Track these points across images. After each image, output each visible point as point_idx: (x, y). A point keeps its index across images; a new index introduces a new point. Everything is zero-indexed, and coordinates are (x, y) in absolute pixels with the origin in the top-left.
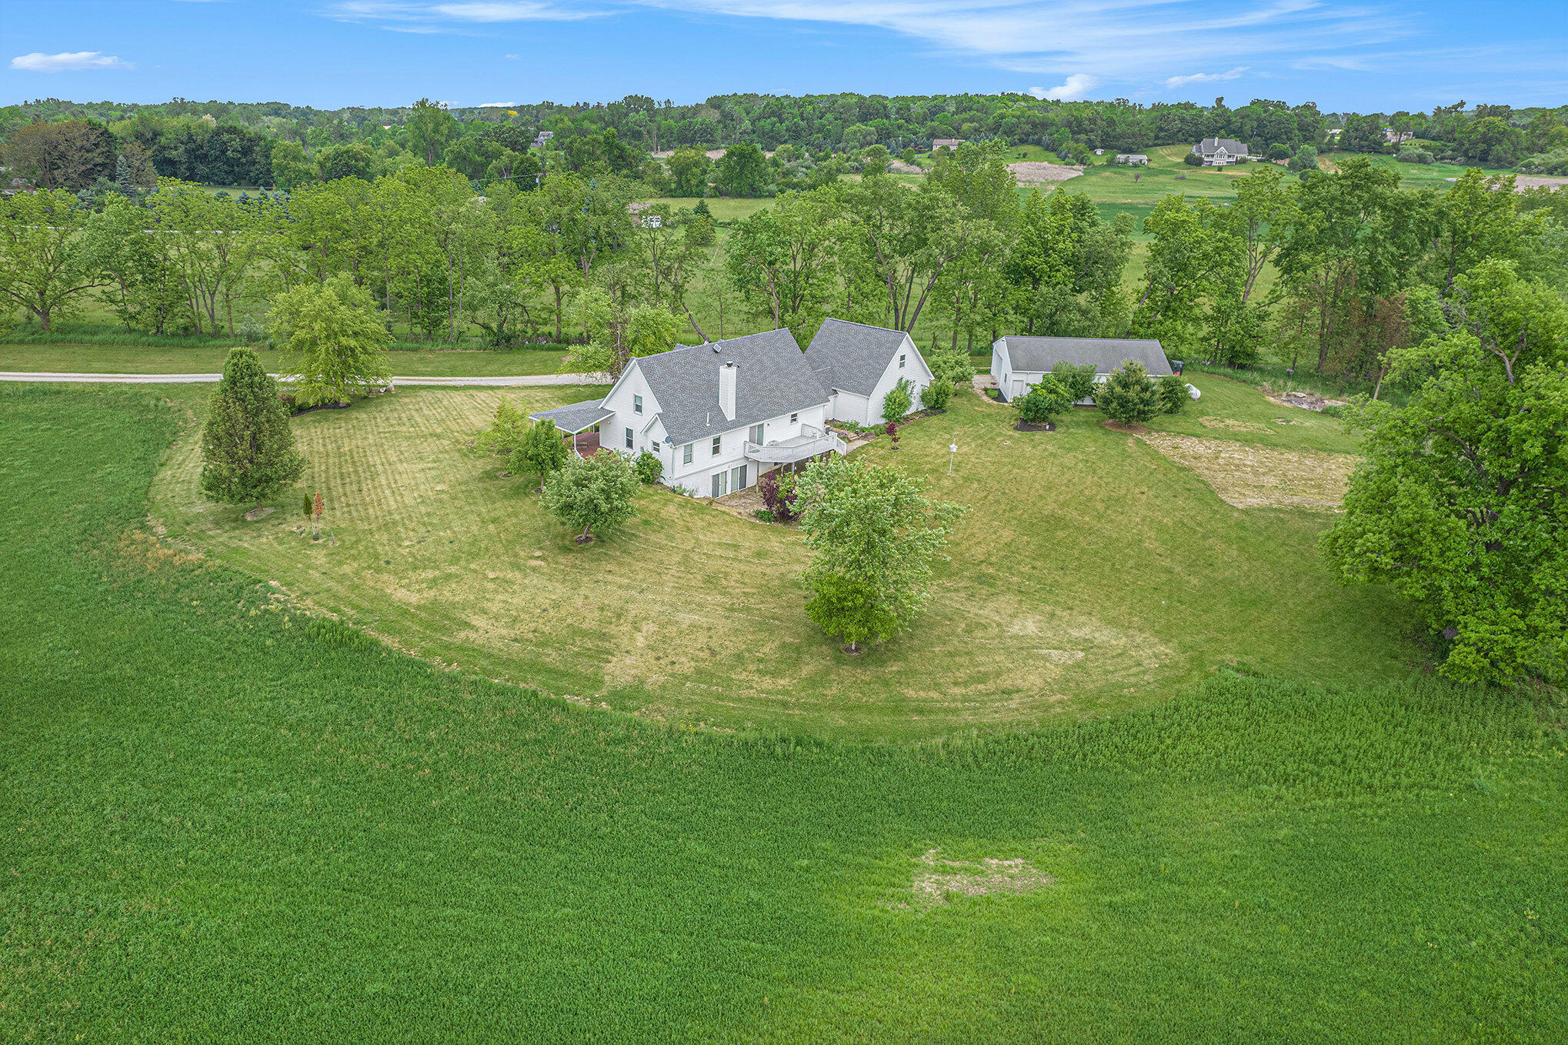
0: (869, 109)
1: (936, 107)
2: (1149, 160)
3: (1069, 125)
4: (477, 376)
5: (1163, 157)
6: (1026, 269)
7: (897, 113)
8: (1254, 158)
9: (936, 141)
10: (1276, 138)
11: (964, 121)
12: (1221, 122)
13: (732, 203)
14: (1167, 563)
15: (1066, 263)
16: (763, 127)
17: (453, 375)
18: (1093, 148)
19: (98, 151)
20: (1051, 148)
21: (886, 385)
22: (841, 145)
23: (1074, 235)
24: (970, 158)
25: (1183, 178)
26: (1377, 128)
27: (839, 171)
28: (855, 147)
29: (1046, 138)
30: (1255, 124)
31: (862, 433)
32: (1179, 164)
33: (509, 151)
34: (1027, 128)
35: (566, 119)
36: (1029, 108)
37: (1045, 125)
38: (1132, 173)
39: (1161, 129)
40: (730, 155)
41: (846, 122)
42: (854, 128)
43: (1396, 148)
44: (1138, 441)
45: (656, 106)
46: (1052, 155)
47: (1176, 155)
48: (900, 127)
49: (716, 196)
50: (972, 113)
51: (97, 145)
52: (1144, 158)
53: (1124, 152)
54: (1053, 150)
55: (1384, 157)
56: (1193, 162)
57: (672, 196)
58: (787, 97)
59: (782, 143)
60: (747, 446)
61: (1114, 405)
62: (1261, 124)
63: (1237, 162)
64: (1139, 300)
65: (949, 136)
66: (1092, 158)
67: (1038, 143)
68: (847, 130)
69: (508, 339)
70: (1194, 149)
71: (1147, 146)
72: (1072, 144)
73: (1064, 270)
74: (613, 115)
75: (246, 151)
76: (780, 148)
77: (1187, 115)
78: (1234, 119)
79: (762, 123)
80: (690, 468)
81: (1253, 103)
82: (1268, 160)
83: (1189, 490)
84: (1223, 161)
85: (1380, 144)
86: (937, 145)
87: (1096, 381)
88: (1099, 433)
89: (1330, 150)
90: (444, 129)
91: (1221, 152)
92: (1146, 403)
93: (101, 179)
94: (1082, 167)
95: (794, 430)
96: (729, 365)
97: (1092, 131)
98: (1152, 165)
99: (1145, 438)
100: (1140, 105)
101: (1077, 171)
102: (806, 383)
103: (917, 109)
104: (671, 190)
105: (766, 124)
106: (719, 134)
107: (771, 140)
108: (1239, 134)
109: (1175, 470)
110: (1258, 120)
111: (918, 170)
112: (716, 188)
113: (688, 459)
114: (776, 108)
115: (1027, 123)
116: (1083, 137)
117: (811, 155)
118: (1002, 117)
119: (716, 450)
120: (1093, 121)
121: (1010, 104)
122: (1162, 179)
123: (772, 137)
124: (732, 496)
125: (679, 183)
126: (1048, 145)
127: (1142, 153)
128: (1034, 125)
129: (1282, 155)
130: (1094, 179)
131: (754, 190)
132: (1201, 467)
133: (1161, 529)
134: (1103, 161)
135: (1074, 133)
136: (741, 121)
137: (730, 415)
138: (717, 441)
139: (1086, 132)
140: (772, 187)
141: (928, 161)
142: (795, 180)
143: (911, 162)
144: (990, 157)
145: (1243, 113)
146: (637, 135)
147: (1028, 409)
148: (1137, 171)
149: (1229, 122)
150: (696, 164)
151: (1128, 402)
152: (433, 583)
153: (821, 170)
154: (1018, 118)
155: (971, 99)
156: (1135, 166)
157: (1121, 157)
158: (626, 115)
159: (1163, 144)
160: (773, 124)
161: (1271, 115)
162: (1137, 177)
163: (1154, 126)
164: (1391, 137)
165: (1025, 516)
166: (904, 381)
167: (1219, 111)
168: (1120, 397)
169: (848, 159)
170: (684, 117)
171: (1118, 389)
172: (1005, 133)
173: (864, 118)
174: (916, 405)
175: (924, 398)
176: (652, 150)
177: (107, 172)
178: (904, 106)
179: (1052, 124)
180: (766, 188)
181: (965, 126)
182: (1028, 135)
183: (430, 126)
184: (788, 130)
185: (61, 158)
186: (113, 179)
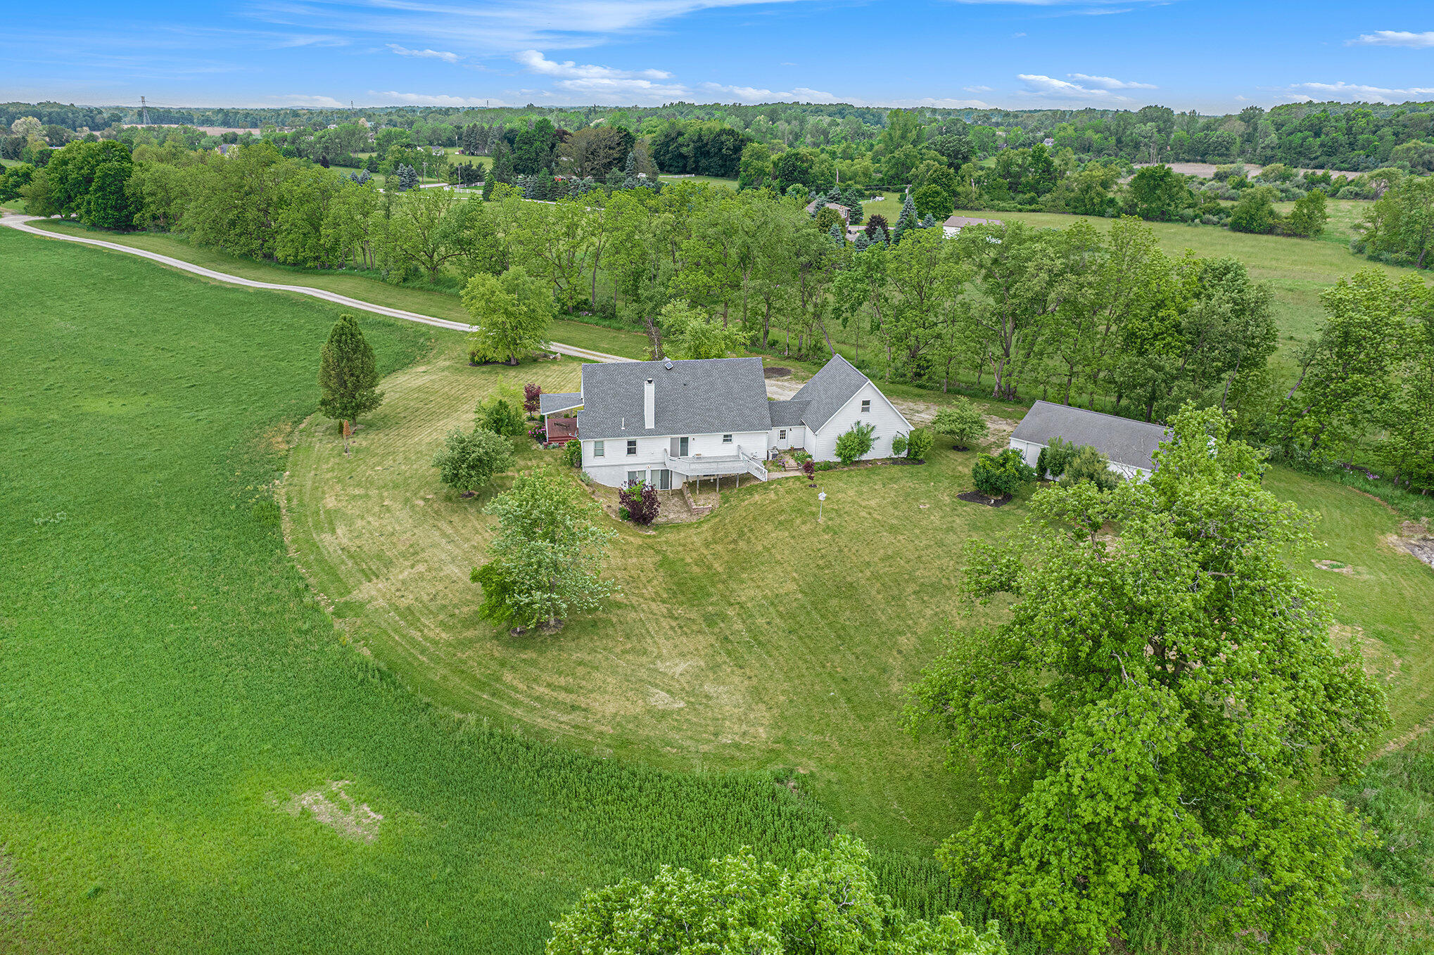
19: (619, 148)
22: (1387, 164)
42: (1407, 144)
57: (1074, 213)
59: (1309, 159)
60: (667, 454)
75: (735, 150)
93: (613, 170)
95: (727, 449)
96: (650, 382)
113: (600, 452)
119: (632, 451)
137: (650, 423)
138: (632, 443)
142: (1224, 205)
166: (863, 424)
175: (894, 446)
177: (620, 164)
183: (898, 133)
184: (1322, 145)
185: (592, 153)
186: (622, 169)
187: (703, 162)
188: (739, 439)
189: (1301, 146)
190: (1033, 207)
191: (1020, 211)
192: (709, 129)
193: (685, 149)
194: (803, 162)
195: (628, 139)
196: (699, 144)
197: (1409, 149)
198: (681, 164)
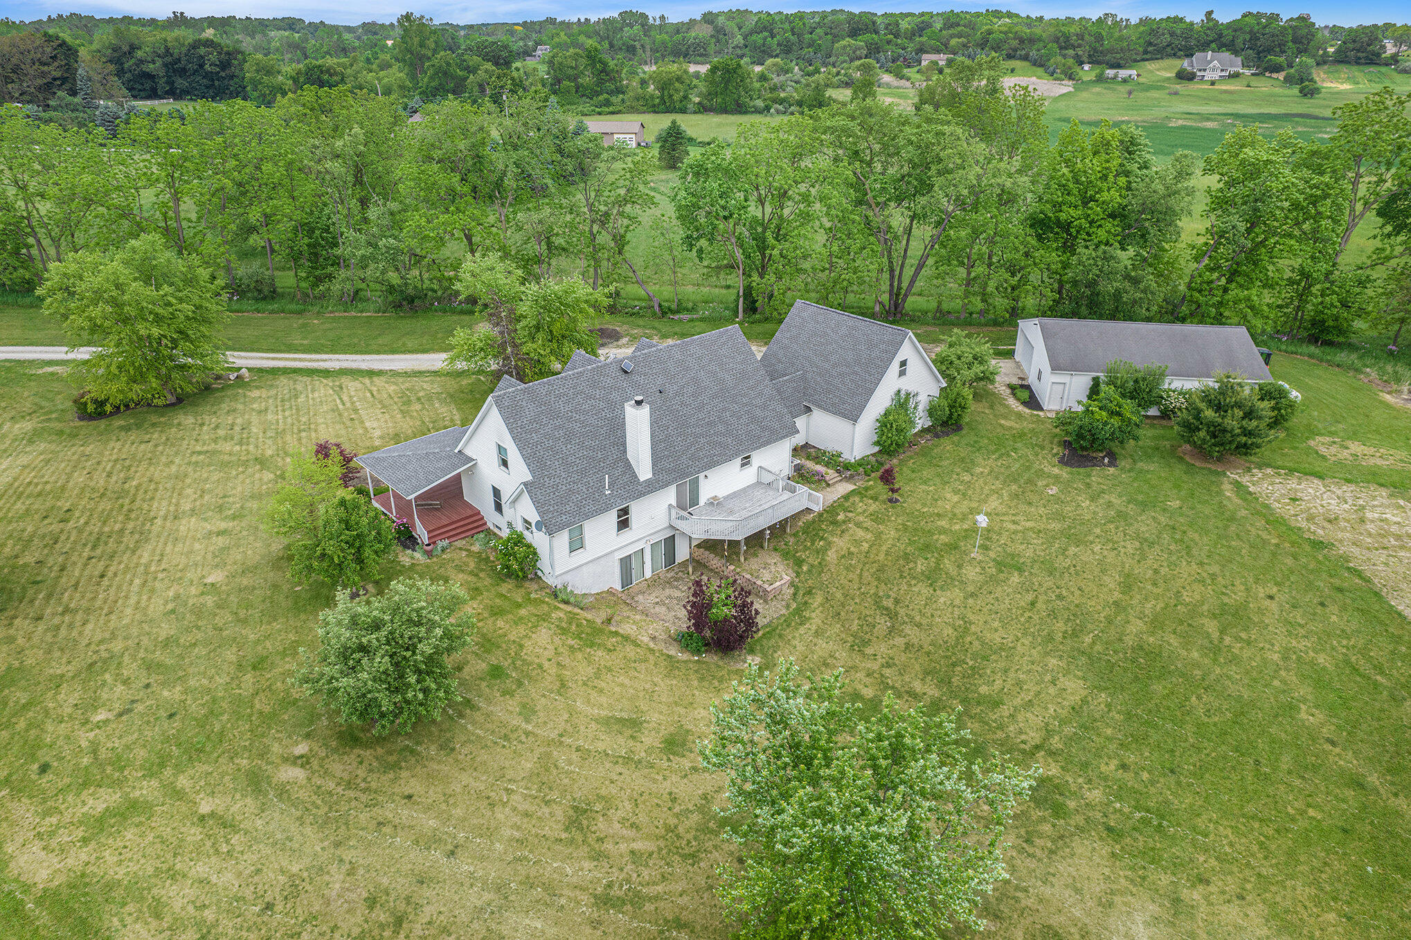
0: (859, 26)
1: (923, 25)
2: (1138, 75)
3: (1057, 40)
4: (362, 353)
5: (1152, 72)
6: (1058, 223)
7: (886, 28)
8: (1247, 72)
9: (925, 56)
10: (1269, 50)
11: (952, 36)
12: (1212, 36)
13: (715, 119)
14: (1346, 760)
15: (1110, 216)
16: (755, 41)
17: (333, 351)
18: (1081, 63)
19: (56, 64)
20: (1039, 63)
21: (880, 402)
22: (832, 59)
23: (1122, 181)
24: (966, 73)
25: (1176, 93)
26: (1377, 38)
27: (827, 86)
28: (845, 61)
29: (1033, 53)
30: (1248, 37)
31: (846, 469)
32: (1169, 79)
33: (489, 66)
34: (1015, 43)
35: (562, 34)
36: (1016, 24)
37: (1032, 40)
38: (1123, 89)
39: (1150, 44)
40: (714, 70)
41: (836, 38)
42: (843, 43)
43: (1395, 59)
44: (1237, 485)
45: (651, 21)
46: (1040, 71)
47: (1165, 69)
48: (889, 42)
49: (700, 112)
50: (960, 29)
51: (54, 58)
52: (1134, 72)
53: (1112, 67)
54: (1041, 66)
55: (1383, 69)
56: (1185, 76)
57: (655, 112)
58: (780, 13)
59: (772, 57)
60: (673, 512)
61: (1202, 434)
62: (1254, 37)
63: (1231, 76)
64: (1197, 259)
65: (938, 51)
66: (1081, 73)
67: (1025, 58)
68: (836, 45)
69: (411, 300)
70: (1185, 63)
71: (1135, 61)
72: (1059, 58)
73: (1108, 225)
74: (608, 30)
75: (225, 65)
76: (770, 61)
77: (1178, 29)
78: (1225, 33)
79: (754, 37)
80: (581, 557)
81: (1244, 16)
82: (1262, 74)
83: (1340, 590)
84: (1216, 75)
85: (1378, 55)
86: (927, 59)
87: (1166, 386)
88: (1179, 470)
89: (1325, 62)
90: (431, 43)
91: (1213, 65)
92: (1248, 433)
93: (59, 93)
94: (1071, 83)
95: (747, 477)
96: (639, 403)
97: (1079, 46)
98: (1141, 80)
99: (1245, 480)
100: (1127, 20)
101: (1066, 87)
102: (764, 407)
103: (904, 25)
104: (654, 106)
105: (758, 38)
106: (712, 48)
107: (761, 54)
108: (1231, 47)
109: (1308, 548)
110: (1251, 32)
111: (908, 84)
112: (699, 103)
113: (577, 544)
114: (767, 25)
115: (1015, 39)
116: (1071, 52)
117: (800, 69)
118: (990, 32)
119: (623, 524)
120: (1080, 36)
121: (995, 20)
122: (1155, 94)
123: (763, 52)
124: (654, 583)
125: (662, 98)
126: (1036, 60)
127: (1130, 67)
128: (1022, 41)
129: (1277, 69)
130: (1085, 95)
131: (739, 105)
132: (1344, 541)
133: (1319, 680)
134: (1092, 76)
135: (1061, 48)
136: (733, 36)
137: (644, 472)
138: (625, 511)
139: (1074, 47)
140: (759, 103)
141: (918, 76)
142: (782, 95)
143: (900, 76)
144: (986, 73)
145: (1235, 27)
146: (631, 50)
147: (1080, 436)
148: (1128, 87)
149: (1220, 36)
150: (679, 79)
151: (1224, 431)
152: (99, 826)
153: (808, 85)
154: (1005, 33)
155: (957, 15)
156: (1125, 81)
157: (1110, 73)
158: (621, 29)
159: (1152, 59)
160: (765, 39)
161: (1265, 27)
162: (1130, 93)
163: (1142, 41)
164: (1390, 49)
165: (1098, 647)
166: (903, 393)
167: (1211, 24)
168: (1210, 424)
169: (838, 74)
170: (678, 32)
171: (1209, 413)
172: (993, 48)
173: (854, 33)
174: (921, 421)
175: (931, 412)
176: (646, 63)
177: (67, 86)
178: (892, 24)
179: (1040, 40)
180: (752, 104)
181: (953, 42)
182: (1015, 50)
183: (416, 40)
184: (779, 45)
185: (14, 71)
186: (73, 93)
187: (181, 83)
188: (760, 458)
189: (764, 45)
190: (611, 109)
191: (600, 114)
192: (177, 39)
193: (151, 66)
194: (331, 75)
195: (67, 52)
196: (169, 59)
197: (845, 47)
198: (147, 86)
